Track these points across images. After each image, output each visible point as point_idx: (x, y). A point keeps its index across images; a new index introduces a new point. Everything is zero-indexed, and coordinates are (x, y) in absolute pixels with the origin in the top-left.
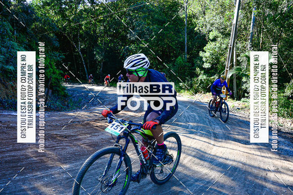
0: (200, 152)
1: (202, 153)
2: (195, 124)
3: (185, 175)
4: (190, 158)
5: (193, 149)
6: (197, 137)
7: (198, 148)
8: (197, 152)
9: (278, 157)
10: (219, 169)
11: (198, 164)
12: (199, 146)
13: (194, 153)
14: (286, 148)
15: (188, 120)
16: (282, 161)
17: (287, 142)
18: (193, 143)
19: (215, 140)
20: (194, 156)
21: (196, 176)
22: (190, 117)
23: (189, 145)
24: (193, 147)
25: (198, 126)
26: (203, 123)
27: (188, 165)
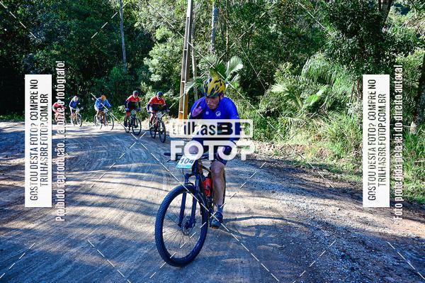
0: (146, 205)
1: (149, 205)
2: (140, 165)
3: (123, 241)
4: (131, 214)
5: (135, 201)
6: (142, 183)
7: (143, 199)
8: (142, 205)
9: (250, 194)
10: (172, 224)
11: (142, 222)
12: (145, 196)
13: (136, 207)
14: (262, 181)
15: (130, 159)
16: (255, 198)
17: (262, 173)
18: (136, 192)
19: (168, 184)
20: (137, 211)
21: (139, 239)
22: (133, 155)
23: (130, 196)
24: (135, 198)
25: (145, 167)
26: (153, 162)
27: (128, 226)
